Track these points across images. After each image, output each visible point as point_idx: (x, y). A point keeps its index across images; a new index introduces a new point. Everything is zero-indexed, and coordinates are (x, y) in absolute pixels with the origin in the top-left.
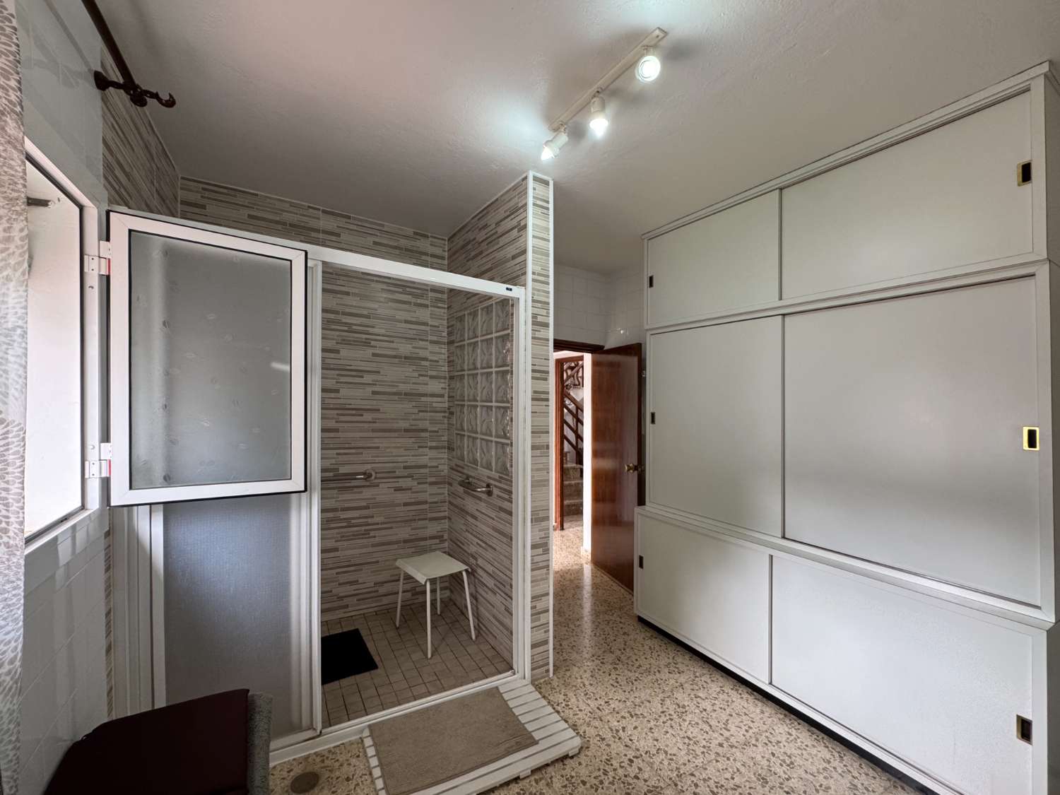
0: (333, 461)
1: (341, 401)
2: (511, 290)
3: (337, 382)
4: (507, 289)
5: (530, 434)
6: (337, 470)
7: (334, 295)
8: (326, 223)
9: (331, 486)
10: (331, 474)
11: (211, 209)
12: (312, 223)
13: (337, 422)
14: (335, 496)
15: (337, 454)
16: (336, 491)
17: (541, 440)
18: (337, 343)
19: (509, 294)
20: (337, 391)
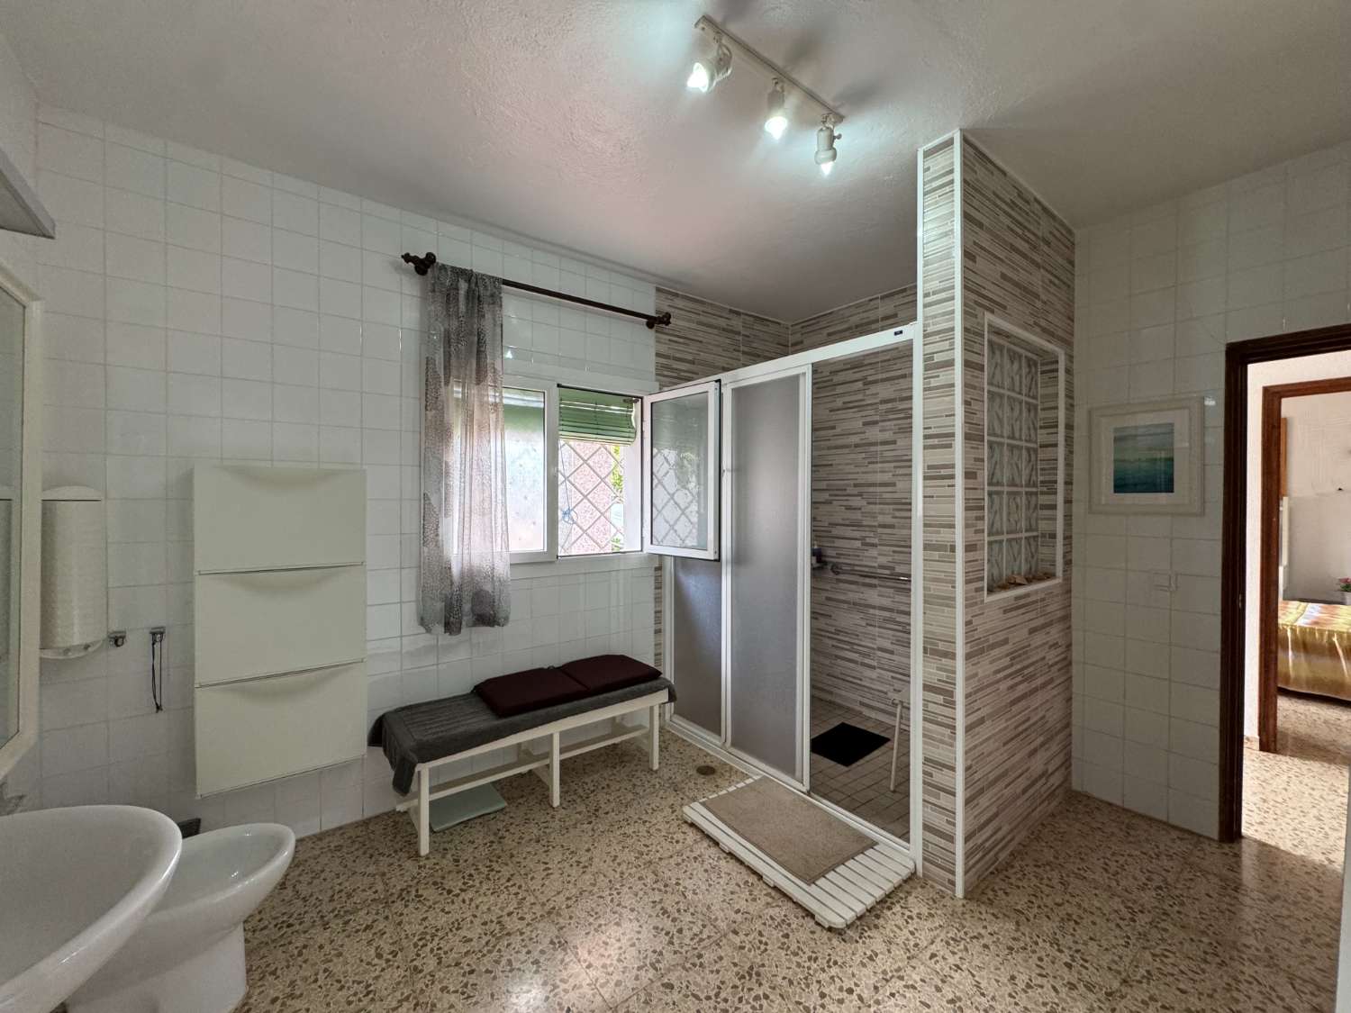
0: (890, 559)
1: (896, 496)
2: (901, 332)
3: (893, 475)
4: (896, 334)
5: (922, 528)
6: (893, 568)
7: (892, 382)
8: (885, 308)
9: (888, 584)
10: (887, 572)
11: (807, 342)
12: (872, 315)
13: (893, 517)
14: (892, 595)
15: (894, 552)
16: (892, 590)
17: (944, 536)
18: (894, 433)
19: (900, 338)
20: (894, 485)
